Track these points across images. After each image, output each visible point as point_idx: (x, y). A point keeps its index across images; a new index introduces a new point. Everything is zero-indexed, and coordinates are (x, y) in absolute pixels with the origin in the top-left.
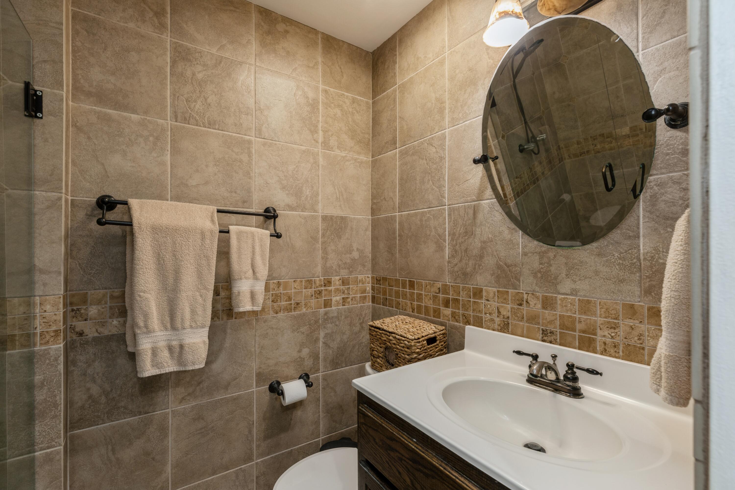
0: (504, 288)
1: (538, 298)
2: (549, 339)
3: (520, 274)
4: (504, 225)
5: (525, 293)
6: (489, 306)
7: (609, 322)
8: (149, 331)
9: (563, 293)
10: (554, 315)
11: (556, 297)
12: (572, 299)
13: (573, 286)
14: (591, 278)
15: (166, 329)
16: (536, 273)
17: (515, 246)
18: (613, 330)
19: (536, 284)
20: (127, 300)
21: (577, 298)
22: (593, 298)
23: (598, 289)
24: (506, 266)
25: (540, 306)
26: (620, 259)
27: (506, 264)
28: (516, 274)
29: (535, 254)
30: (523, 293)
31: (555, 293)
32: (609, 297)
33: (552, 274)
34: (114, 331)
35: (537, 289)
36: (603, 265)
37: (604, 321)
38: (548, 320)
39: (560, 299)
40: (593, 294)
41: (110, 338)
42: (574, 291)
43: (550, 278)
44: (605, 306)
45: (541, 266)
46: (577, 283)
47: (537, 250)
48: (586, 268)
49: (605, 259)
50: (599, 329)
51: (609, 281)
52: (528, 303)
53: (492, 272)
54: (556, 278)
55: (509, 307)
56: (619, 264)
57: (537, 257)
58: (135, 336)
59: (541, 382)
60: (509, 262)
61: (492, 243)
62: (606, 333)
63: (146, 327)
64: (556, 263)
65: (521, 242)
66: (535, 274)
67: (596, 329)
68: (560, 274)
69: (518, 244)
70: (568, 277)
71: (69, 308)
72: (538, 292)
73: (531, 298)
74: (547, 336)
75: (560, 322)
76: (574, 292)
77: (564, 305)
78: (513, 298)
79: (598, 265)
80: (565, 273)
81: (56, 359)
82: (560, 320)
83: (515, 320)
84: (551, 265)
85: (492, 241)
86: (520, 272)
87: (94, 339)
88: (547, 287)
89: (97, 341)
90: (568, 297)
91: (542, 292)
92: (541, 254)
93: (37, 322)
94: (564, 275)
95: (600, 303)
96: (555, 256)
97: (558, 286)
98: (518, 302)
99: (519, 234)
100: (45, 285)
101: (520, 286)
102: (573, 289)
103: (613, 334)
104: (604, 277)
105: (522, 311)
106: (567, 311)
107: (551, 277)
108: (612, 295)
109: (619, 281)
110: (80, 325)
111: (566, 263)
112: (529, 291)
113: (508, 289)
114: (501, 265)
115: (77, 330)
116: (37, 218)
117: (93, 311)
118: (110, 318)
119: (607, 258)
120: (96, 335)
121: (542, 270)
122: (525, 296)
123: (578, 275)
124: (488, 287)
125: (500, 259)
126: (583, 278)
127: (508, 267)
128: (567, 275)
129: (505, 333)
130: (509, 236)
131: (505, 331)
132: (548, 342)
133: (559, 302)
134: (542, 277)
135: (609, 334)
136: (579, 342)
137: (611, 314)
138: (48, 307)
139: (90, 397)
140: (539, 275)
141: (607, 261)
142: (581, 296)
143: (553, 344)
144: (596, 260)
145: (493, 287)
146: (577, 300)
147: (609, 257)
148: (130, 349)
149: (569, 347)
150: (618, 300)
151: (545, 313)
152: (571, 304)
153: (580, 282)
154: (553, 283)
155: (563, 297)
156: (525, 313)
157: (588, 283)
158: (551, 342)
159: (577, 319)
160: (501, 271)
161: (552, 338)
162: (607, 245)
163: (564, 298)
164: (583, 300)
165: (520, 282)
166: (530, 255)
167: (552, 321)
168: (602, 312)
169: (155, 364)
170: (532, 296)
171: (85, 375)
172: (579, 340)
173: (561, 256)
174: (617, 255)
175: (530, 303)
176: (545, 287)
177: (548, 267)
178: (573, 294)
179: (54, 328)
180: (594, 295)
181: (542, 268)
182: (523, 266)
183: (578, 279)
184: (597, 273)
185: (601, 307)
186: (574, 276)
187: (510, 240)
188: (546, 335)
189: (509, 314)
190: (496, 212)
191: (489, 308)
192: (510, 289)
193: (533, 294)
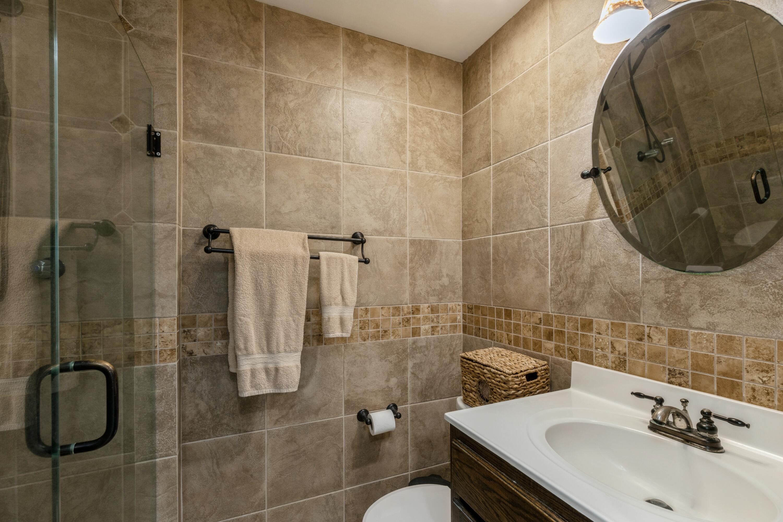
0: (620, 320)
1: (663, 332)
2: (678, 381)
3: (641, 304)
4: (620, 247)
5: (646, 326)
6: (601, 340)
7: (759, 364)
8: (248, 353)
9: (696, 327)
10: (684, 353)
11: (687, 332)
12: (709, 334)
13: (710, 320)
14: (734, 310)
15: (263, 353)
16: (660, 303)
17: (633, 271)
18: (765, 374)
19: (661, 317)
20: (229, 323)
21: (715, 334)
22: (736, 334)
23: (744, 323)
24: (622, 294)
25: (665, 341)
26: (775, 287)
27: (622, 293)
28: (635, 303)
29: (659, 281)
30: (644, 326)
31: (686, 328)
32: (759, 334)
33: (682, 305)
34: (218, 352)
35: (662, 321)
36: (752, 295)
37: (753, 362)
38: (677, 359)
39: (692, 335)
40: (737, 329)
41: (214, 359)
42: (710, 325)
43: (678, 309)
44: (753, 344)
45: (667, 295)
46: (715, 315)
47: (662, 276)
48: (728, 298)
49: (753, 287)
50: (745, 372)
51: (759, 314)
52: (650, 338)
53: (604, 301)
54: (687, 309)
55: (626, 341)
56: (774, 294)
57: (663, 285)
58: (236, 357)
59: (667, 431)
60: (626, 289)
61: (605, 268)
62: (755, 377)
63: (246, 349)
64: (687, 291)
65: (641, 267)
66: (659, 305)
67: (742, 372)
68: (692, 304)
69: (638, 270)
70: (704, 309)
71: (182, 330)
72: (663, 325)
73: (654, 333)
74: (676, 378)
75: (692, 362)
76: (711, 327)
77: (698, 341)
78: (631, 332)
79: (744, 294)
80: (699, 304)
81: (172, 376)
82: (692, 359)
83: (633, 356)
84: (680, 294)
85: (604, 266)
86: (640, 302)
87: (202, 358)
88: (675, 320)
89: (204, 360)
90: (703, 332)
91: (668, 325)
92: (667, 281)
93: (157, 341)
94: (697, 306)
95: (747, 340)
96: (686, 283)
97: (689, 319)
98: (637, 337)
99: (639, 257)
100: (163, 308)
101: (639, 318)
102: (709, 322)
103: (765, 379)
104: (753, 309)
105: (642, 347)
106: (702, 348)
107: (680, 308)
108: (763, 331)
109: (774, 314)
110: (190, 345)
111: (700, 292)
112: (651, 324)
113: (625, 321)
114: (615, 294)
115: (188, 349)
116: (157, 247)
117: (201, 332)
118: (215, 340)
119: (757, 286)
120: (203, 355)
121: (668, 300)
122: (647, 330)
123: (717, 306)
124: (600, 318)
125: (614, 286)
126: (724, 310)
127: (625, 295)
128: (701, 306)
129: (621, 371)
130: (626, 260)
131: (621, 369)
132: (676, 385)
133: (691, 338)
134: (668, 308)
135: (759, 378)
136: (718, 387)
137: (763, 354)
138: (165, 328)
139: (199, 412)
140: (665, 306)
141: (756, 289)
142: (720, 331)
143: (683, 387)
144: (741, 288)
145: (606, 319)
146: (715, 336)
147: (759, 285)
148: (232, 370)
149: (704, 391)
150: (772, 338)
151: (673, 350)
152: (707, 340)
153: (719, 314)
154: (683, 315)
155: (696, 331)
156: (646, 349)
157: (730, 316)
158: (680, 385)
159: (716, 359)
160: (616, 301)
161: (682, 379)
162: (757, 271)
163: (698, 334)
164: (723, 336)
165: (639, 314)
166: (653, 282)
167: (682, 360)
168: (750, 352)
169: (254, 386)
170: (656, 330)
171: (194, 391)
172: (717, 383)
173: (693, 283)
174: (771, 282)
175: (653, 337)
176: (673, 320)
177: (676, 296)
178: (709, 328)
179: (170, 347)
180: (738, 331)
181: (668, 297)
182: (643, 295)
183: (717, 311)
184: (742, 304)
185: (748, 345)
186: (711, 308)
187: (627, 265)
188: (674, 376)
189: (626, 350)
190: (609, 232)
191: (601, 343)
192: (627, 321)
193: (657, 328)
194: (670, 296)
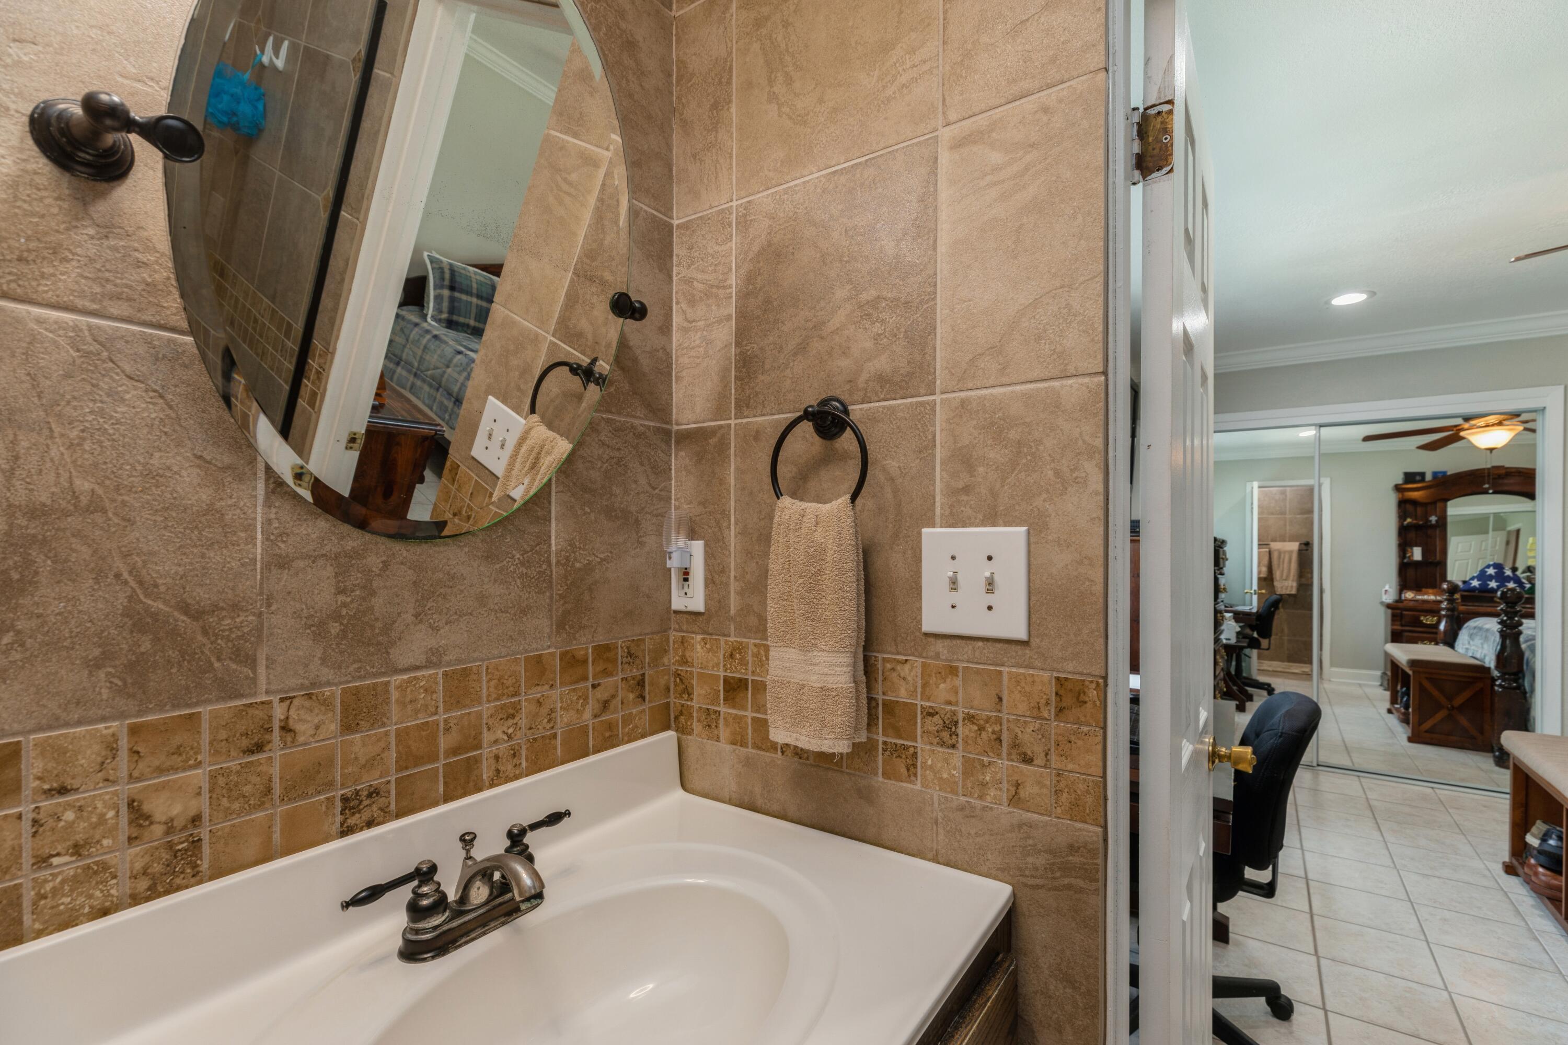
0: (175, 707)
1: (326, 703)
2: (366, 815)
3: (260, 637)
4: (179, 444)
5: (275, 699)
7: (503, 707)
9: (406, 666)
10: (379, 740)
11: (387, 684)
12: (430, 675)
13: (432, 642)
14: (471, 614)
16: (322, 624)
17: (234, 533)
18: (510, 722)
19: (323, 660)
21: (441, 672)
22: (475, 661)
23: (484, 637)
24: (186, 613)
25: (333, 727)
26: (522, 564)
27: (185, 608)
28: (239, 638)
29: (321, 562)
30: (270, 702)
31: (384, 674)
32: (504, 651)
33: (377, 619)
35: (327, 673)
36: (495, 581)
37: (495, 706)
38: (362, 761)
39: (397, 688)
40: (475, 651)
42: (433, 654)
43: (368, 633)
44: (496, 673)
45: (341, 598)
46: (442, 631)
47: (328, 548)
48: (462, 591)
49: (497, 566)
50: (485, 730)
51: (504, 615)
52: (290, 730)
54: (387, 629)
56: (521, 576)
57: (330, 571)
60: (201, 595)
62: (499, 735)
64: (387, 584)
65: (259, 519)
66: (318, 630)
67: (481, 733)
68: (399, 614)
69: (249, 528)
70: (421, 621)
72: (329, 683)
73: (302, 712)
74: (359, 812)
75: (398, 752)
76: (434, 658)
77: (408, 699)
78: (223, 734)
79: (486, 580)
80: (412, 611)
82: (397, 745)
83: (228, 812)
84: (373, 593)
86: (259, 629)
88: (360, 661)
90: (419, 674)
91: (343, 679)
92: (342, 560)
94: (409, 618)
95: (488, 668)
97: (391, 651)
98: (245, 743)
99: (255, 488)
101: (254, 681)
102: (431, 649)
103: (510, 731)
104: (497, 607)
105: (263, 768)
106: (417, 712)
107: (372, 627)
108: (509, 644)
109: (521, 613)
111: (415, 582)
112: (294, 690)
113: (197, 704)
119: (501, 564)
121: (344, 612)
122: (279, 712)
123: (445, 611)
125: (150, 588)
126: (456, 617)
127: (197, 615)
128: (416, 616)
129: (179, 888)
130: (205, 495)
131: (178, 881)
132: (361, 829)
133: (394, 695)
134: (343, 634)
135: (504, 732)
136: (445, 783)
137: (507, 688)
140: (335, 628)
141: (502, 569)
142: (449, 664)
143: (379, 824)
145: (104, 719)
146: (440, 676)
147: (505, 563)
150: (518, 653)
151: (352, 743)
152: (426, 690)
153: (447, 628)
154: (379, 643)
155: (405, 677)
156: (276, 771)
157: (465, 628)
158: (370, 824)
159: (442, 725)
161: (375, 808)
162: (502, 536)
163: (409, 681)
164: (454, 672)
165: (254, 668)
166: (301, 564)
167: (374, 758)
168: (491, 689)
170: (307, 703)
173: (402, 563)
174: (518, 556)
175: (299, 727)
176: (354, 662)
177: (364, 599)
178: (431, 662)
180: (475, 655)
181: (344, 605)
182: (269, 605)
183: (444, 621)
184: (482, 599)
185: (489, 677)
186: (435, 616)
187: (210, 509)
188: (355, 810)
189: (203, 804)
192: (208, 701)
193: (309, 696)
194: (349, 599)
